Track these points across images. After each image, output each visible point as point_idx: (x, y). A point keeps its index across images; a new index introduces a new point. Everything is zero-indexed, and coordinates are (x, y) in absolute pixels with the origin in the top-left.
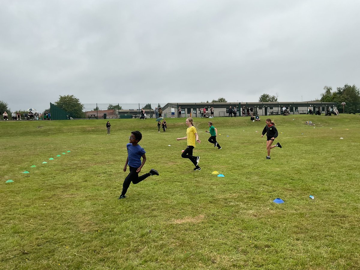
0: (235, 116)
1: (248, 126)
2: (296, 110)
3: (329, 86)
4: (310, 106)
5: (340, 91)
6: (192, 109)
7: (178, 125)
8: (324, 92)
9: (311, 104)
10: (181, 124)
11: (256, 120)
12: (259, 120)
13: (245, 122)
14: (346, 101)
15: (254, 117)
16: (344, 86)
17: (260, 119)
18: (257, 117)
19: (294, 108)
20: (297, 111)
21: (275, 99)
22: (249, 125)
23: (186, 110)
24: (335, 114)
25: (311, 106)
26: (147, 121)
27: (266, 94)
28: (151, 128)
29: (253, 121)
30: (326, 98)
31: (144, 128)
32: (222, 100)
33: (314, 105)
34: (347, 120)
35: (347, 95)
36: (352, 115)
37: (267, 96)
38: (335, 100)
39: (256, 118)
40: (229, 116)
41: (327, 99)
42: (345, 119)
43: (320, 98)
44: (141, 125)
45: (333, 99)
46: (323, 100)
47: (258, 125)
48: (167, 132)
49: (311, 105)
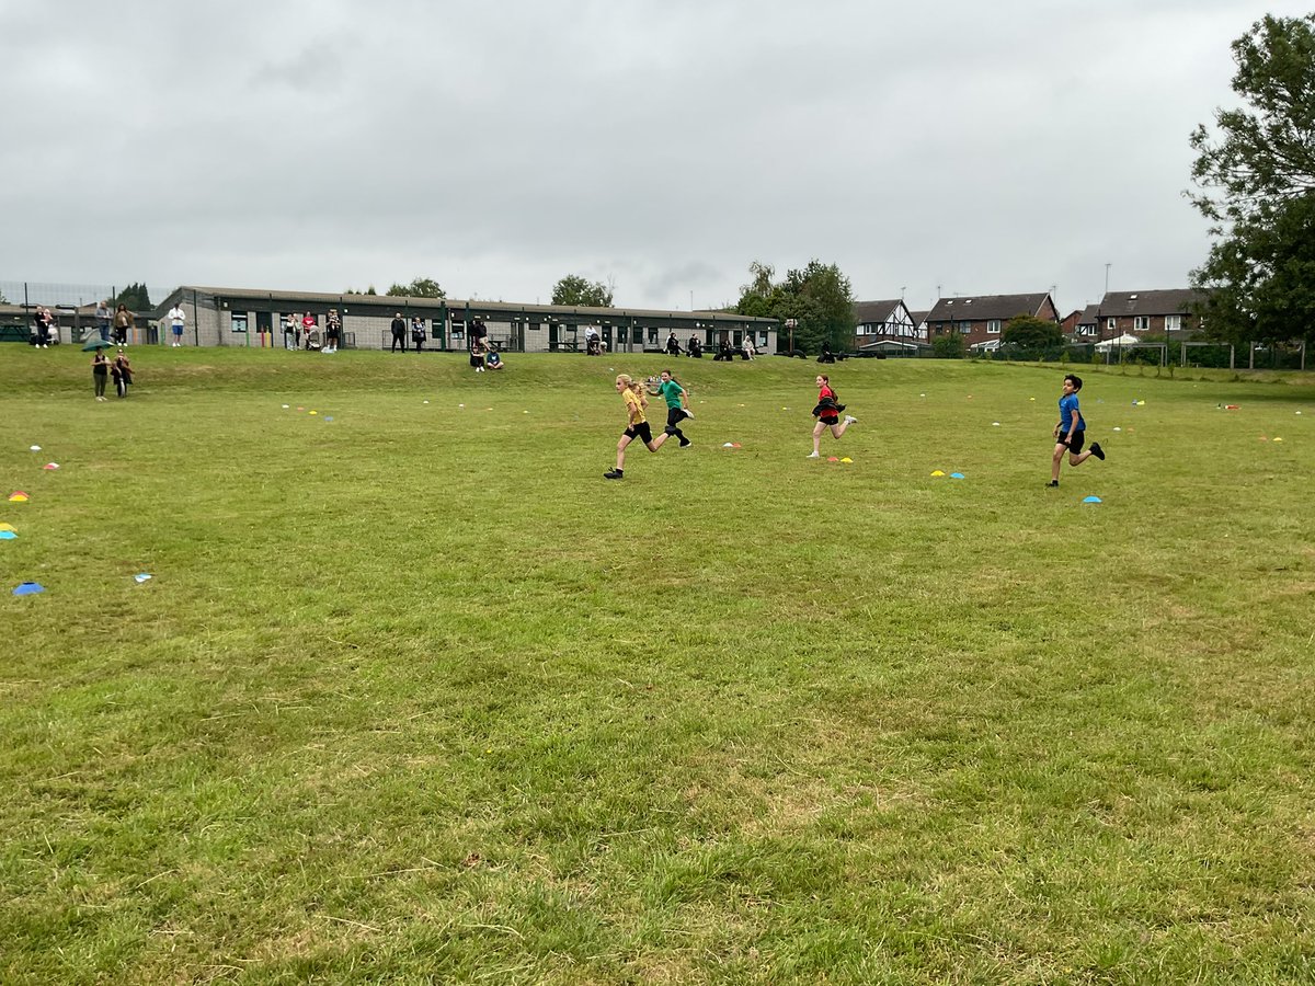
0: (419, 349)
1: (455, 385)
2: (651, 337)
3: (765, 263)
4: (696, 328)
5: (795, 281)
6: (276, 317)
7: (185, 376)
8: (750, 280)
9: (701, 321)
10: (198, 372)
11: (489, 367)
12: (499, 368)
13: (448, 373)
14: (808, 315)
15: (482, 354)
16: (807, 266)
17: (501, 363)
18: (494, 358)
19: (646, 332)
20: (654, 341)
21: (606, 296)
22: (463, 383)
23: (252, 316)
24: (745, 356)
25: (701, 327)
26: (57, 353)
27: (575, 276)
28: (71, 383)
29: (478, 370)
30: (752, 301)
31: (36, 383)
32: (426, 288)
33: (711, 323)
34: (775, 377)
35: (813, 296)
36: (796, 360)
37: (581, 286)
38: (776, 309)
39: (490, 360)
40: (393, 349)
41: (752, 305)
42: (771, 372)
43: (735, 303)
44: (25, 372)
45: (772, 305)
46: (744, 306)
47: (491, 385)
48: (135, 398)
49: (698, 325)
